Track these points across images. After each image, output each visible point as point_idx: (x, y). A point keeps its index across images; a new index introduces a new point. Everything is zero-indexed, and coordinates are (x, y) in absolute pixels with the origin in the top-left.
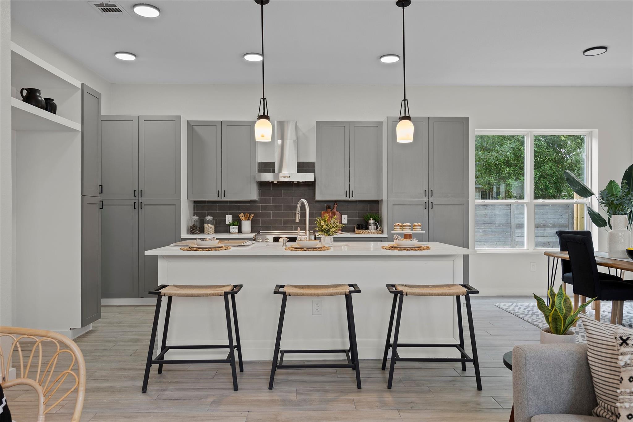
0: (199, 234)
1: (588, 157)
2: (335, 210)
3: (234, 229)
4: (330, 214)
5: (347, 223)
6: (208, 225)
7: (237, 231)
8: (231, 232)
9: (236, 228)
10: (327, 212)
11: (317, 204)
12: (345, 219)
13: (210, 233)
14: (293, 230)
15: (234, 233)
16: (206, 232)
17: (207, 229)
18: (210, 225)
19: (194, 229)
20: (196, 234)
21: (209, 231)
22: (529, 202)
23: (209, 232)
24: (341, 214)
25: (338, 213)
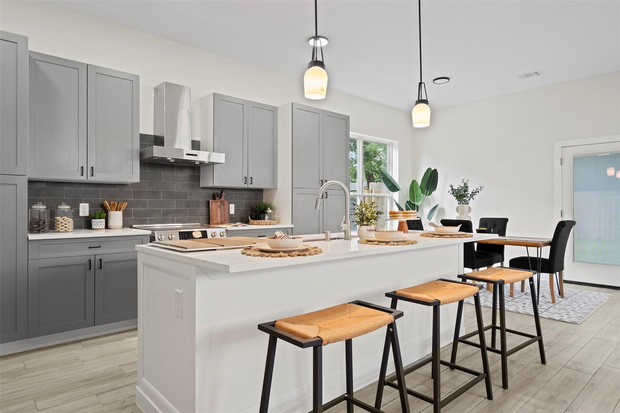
0: (48, 232)
1: (389, 162)
2: (223, 199)
3: (99, 223)
4: (219, 203)
5: (234, 213)
6: (63, 218)
7: (104, 227)
8: (93, 228)
9: (101, 222)
10: (215, 201)
11: (204, 191)
12: (232, 209)
13: (69, 230)
14: (174, 223)
15: (101, 229)
16: (62, 229)
17: (62, 224)
18: (66, 218)
19: (39, 225)
20: (43, 232)
21: (66, 227)
22: (361, 194)
23: (66, 229)
24: (229, 203)
25: (226, 202)
